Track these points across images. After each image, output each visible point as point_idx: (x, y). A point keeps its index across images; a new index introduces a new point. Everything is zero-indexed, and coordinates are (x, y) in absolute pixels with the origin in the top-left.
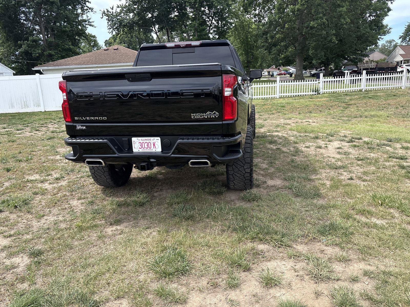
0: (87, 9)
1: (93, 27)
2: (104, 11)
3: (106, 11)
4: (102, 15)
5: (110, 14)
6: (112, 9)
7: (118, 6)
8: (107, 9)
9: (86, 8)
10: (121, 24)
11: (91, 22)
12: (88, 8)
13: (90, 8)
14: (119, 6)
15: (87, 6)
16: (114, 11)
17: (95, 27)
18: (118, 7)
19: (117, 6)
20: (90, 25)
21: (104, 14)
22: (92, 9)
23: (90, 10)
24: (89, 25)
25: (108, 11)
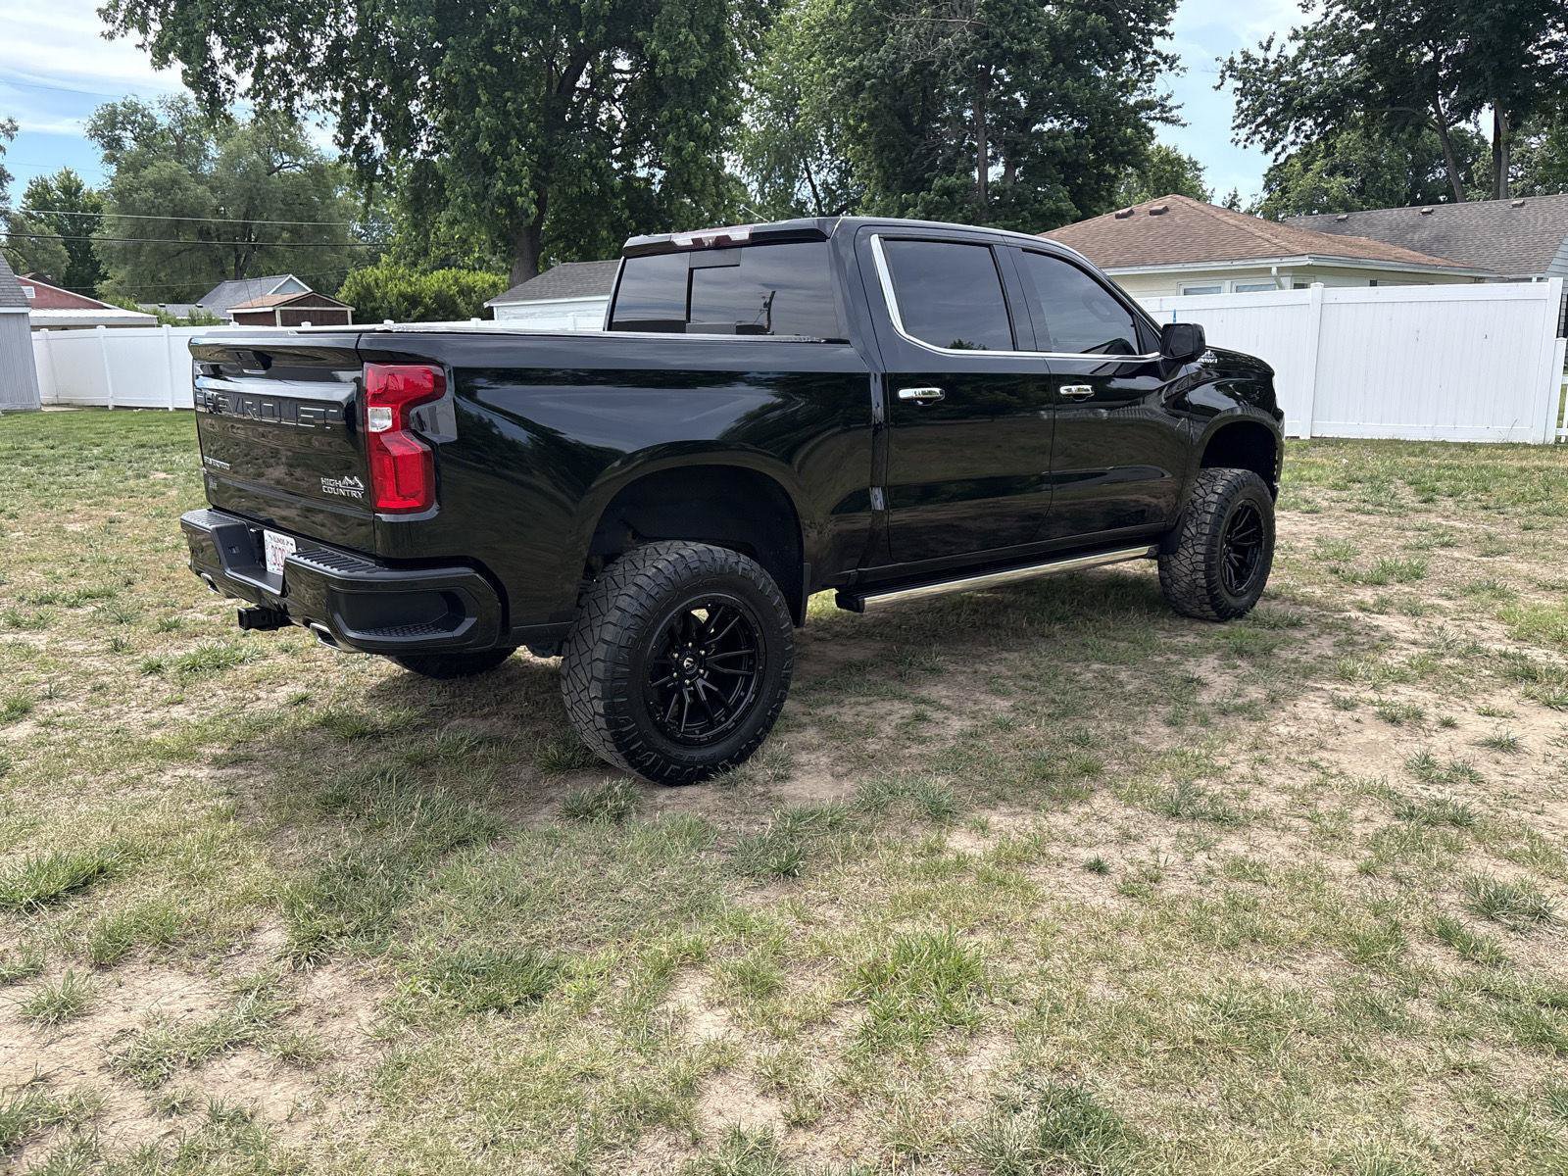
0: (1155, 63)
1: (1176, 128)
2: (1232, 61)
3: (1239, 58)
4: (1222, 77)
5: (1253, 67)
6: (1268, 48)
7: (1296, 32)
8: (1242, 52)
9: (1150, 59)
10: (1288, 103)
11: (1171, 109)
12: (1158, 60)
13: (1165, 59)
14: (1301, 31)
15: (1155, 52)
16: (1272, 55)
17: (1184, 125)
18: (1295, 36)
19: (1291, 33)
20: (1166, 120)
21: (1228, 73)
22: (1171, 61)
23: (1165, 63)
24: (1163, 119)
25: (1247, 58)
